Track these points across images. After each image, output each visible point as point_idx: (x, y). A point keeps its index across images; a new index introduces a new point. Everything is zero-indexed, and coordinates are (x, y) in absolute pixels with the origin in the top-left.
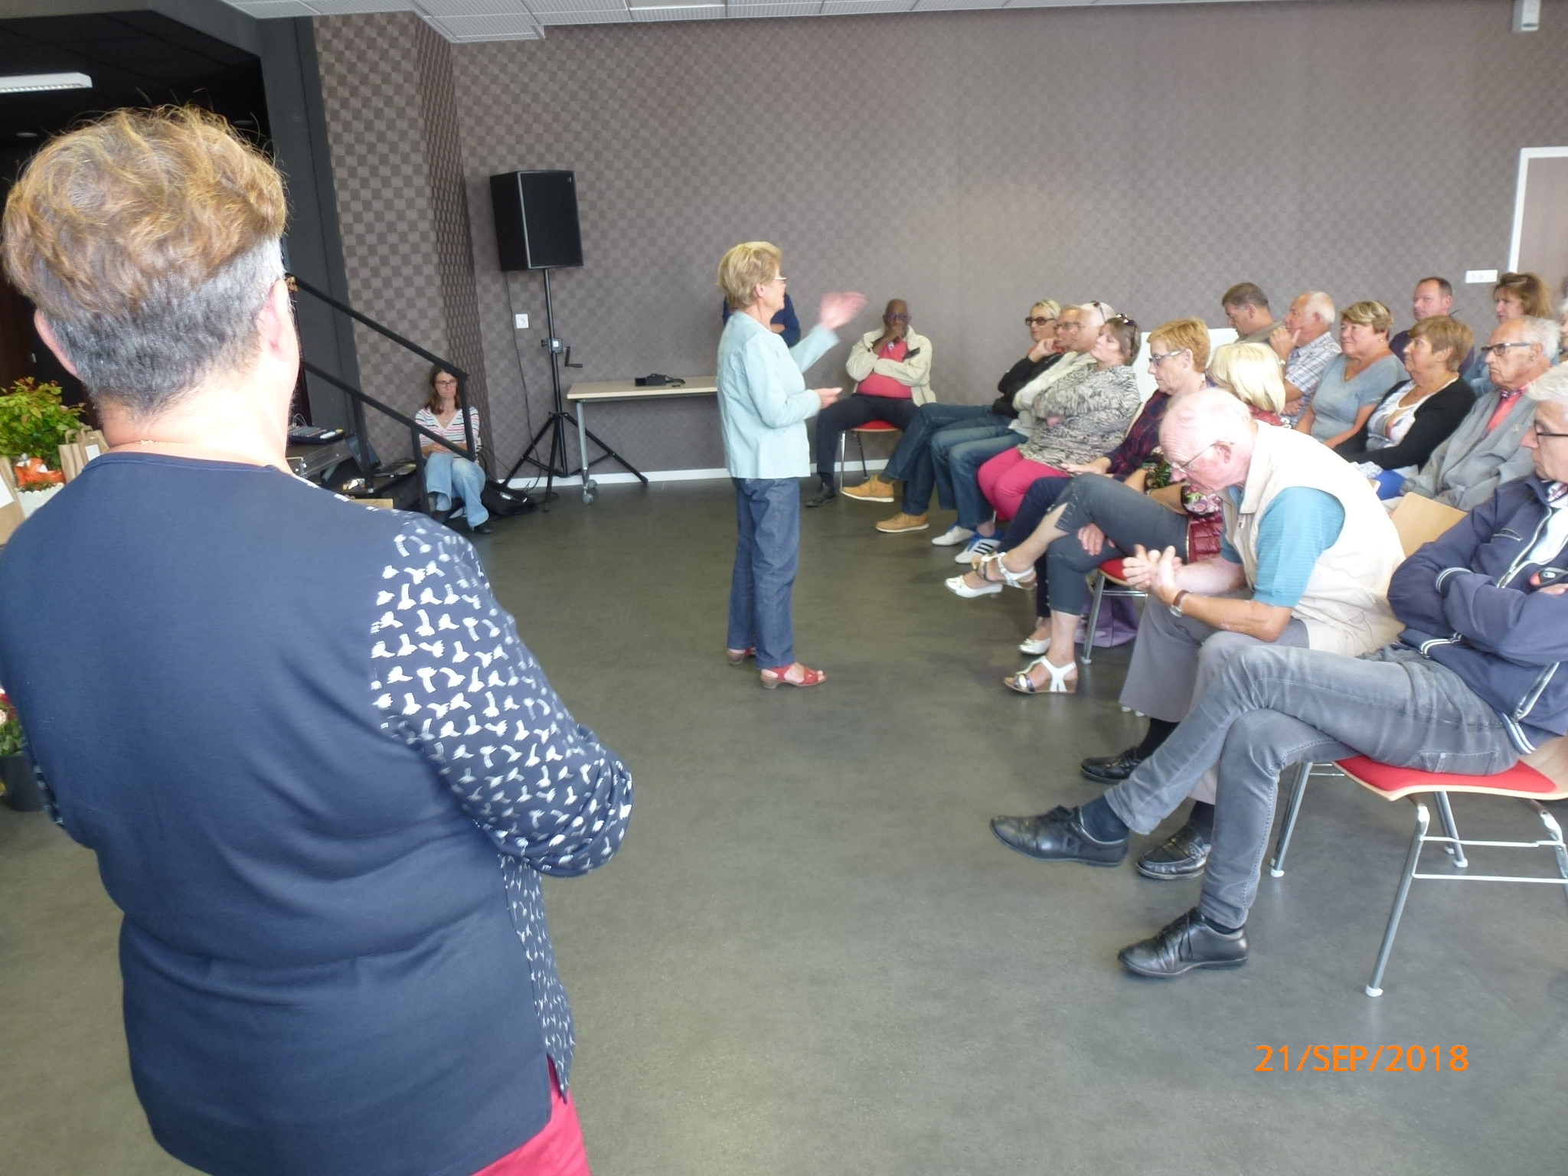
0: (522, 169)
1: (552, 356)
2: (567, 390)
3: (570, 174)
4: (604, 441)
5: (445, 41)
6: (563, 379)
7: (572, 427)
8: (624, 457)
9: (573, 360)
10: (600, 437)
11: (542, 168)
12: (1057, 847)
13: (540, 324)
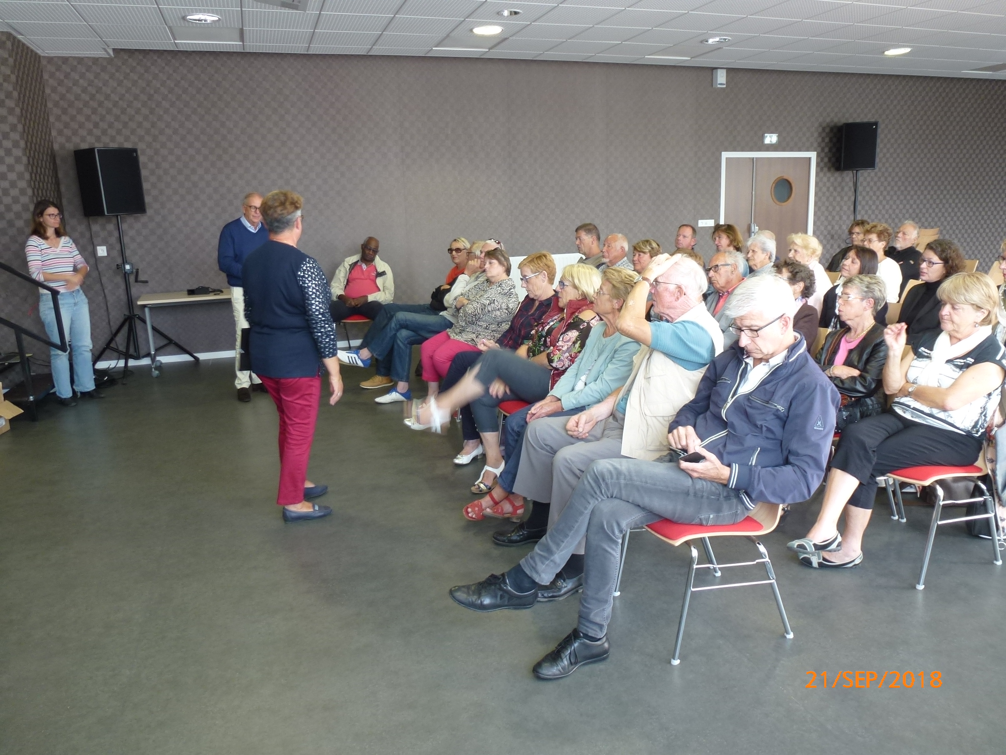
0: (98, 146)
1: (126, 275)
2: (138, 298)
3: (135, 150)
4: (166, 333)
5: (36, 54)
6: (135, 290)
7: (142, 324)
8: (181, 344)
9: (142, 277)
10: (162, 330)
11: (113, 145)
12: (493, 601)
13: (116, 253)
